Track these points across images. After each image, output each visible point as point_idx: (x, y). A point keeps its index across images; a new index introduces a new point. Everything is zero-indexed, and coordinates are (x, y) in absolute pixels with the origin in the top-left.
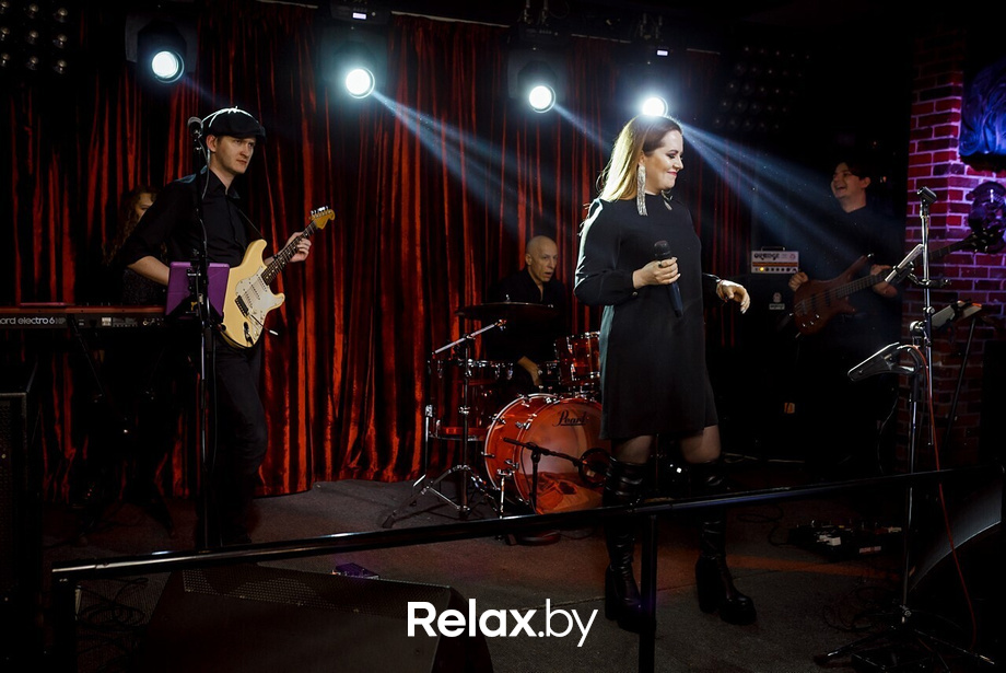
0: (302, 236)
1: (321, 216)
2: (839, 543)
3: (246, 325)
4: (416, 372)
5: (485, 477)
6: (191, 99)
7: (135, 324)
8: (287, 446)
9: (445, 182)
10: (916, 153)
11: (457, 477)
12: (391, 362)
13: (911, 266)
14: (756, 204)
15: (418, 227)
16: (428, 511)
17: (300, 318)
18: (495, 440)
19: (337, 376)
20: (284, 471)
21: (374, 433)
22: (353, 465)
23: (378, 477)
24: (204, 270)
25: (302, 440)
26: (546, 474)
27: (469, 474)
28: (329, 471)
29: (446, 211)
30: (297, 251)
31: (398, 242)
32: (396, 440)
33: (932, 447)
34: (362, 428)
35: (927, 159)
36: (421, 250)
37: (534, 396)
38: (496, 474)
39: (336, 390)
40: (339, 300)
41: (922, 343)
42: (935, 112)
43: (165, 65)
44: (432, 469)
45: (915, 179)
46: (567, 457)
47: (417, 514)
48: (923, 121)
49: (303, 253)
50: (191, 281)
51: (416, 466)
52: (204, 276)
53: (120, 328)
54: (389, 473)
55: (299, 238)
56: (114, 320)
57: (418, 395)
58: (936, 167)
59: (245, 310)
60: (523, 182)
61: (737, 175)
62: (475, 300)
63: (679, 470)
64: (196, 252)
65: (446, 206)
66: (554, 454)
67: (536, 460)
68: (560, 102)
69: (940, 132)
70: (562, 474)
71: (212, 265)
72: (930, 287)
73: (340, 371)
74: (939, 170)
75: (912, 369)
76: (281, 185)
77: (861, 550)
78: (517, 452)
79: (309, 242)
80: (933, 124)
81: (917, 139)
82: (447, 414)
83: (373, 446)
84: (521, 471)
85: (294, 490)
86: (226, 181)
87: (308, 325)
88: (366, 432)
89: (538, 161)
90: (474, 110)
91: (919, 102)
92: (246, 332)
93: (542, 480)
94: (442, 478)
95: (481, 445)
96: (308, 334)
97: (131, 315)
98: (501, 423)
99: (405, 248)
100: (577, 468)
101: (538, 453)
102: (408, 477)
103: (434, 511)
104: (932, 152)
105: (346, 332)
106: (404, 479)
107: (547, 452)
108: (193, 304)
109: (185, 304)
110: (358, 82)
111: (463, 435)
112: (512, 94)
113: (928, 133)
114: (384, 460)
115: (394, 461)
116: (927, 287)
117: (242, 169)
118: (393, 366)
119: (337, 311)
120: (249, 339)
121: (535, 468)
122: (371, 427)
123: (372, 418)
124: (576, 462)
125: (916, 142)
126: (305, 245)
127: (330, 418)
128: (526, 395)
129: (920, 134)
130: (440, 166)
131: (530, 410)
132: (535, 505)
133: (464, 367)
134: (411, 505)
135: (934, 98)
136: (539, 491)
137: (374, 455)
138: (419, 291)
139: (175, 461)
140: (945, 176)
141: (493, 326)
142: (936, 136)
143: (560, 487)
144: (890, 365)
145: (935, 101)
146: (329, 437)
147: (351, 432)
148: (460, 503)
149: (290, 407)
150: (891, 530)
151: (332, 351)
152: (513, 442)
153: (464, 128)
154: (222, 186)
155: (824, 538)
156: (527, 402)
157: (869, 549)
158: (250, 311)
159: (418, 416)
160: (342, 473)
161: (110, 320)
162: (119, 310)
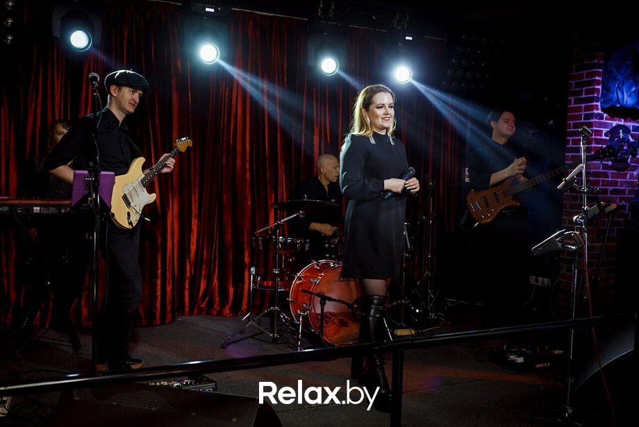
0: (170, 156)
1: (183, 143)
2: (523, 361)
3: (129, 214)
4: (245, 245)
5: (289, 314)
6: (98, 63)
7: (56, 211)
8: (159, 293)
9: (266, 121)
10: (572, 106)
11: (271, 314)
12: (229, 237)
13: (575, 179)
14: (468, 135)
15: (248, 149)
16: (252, 337)
17: (169, 208)
18: (296, 291)
19: (193, 248)
20: (157, 310)
21: (217, 285)
22: (203, 305)
23: (220, 313)
24: (97, 176)
25: (169, 289)
26: (329, 313)
27: (279, 313)
28: (187, 309)
29: (267, 140)
30: (166, 166)
31: (235, 159)
32: (231, 290)
33: (587, 299)
34: (209, 281)
35: (579, 109)
36: (250, 165)
37: (323, 261)
38: (297, 313)
39: (192, 256)
40: (195, 197)
41: (581, 230)
42: (585, 79)
43: (79, 39)
44: (255, 309)
45: (572, 122)
46: (343, 302)
47: (244, 339)
48: (577, 85)
49: (170, 167)
50: (88, 184)
51: (244, 307)
52: (97, 181)
53: (46, 214)
54: (227, 311)
55: (167, 158)
56: (42, 208)
57: (247, 260)
58: (585, 115)
59: (128, 204)
60: (317, 121)
61: (456, 117)
62: (285, 197)
63: (417, 311)
64: (91, 164)
65: (267, 136)
66: (335, 300)
67: (323, 304)
68: (341, 69)
69: (588, 92)
70: (341, 313)
71: (102, 173)
72: (587, 193)
73: (195, 244)
74: (587, 117)
75: (574, 248)
76: (157, 120)
77: (537, 366)
78: (310, 299)
79: (174, 161)
80: (584, 87)
81: (573, 96)
82: (265, 274)
83: (217, 293)
84: (313, 311)
85: (163, 322)
86: (120, 116)
87: (174, 213)
88: (212, 283)
89: (327, 108)
90: (285, 73)
91: (574, 73)
92: (129, 218)
93: (328, 317)
94: (261, 315)
95: (287, 294)
96: (174, 219)
97: (54, 206)
98: (300, 279)
99: (239, 163)
100: (350, 310)
101: (324, 299)
102: (240, 313)
103: (256, 337)
104: (583, 105)
105: (199, 218)
106: (237, 315)
107: (330, 299)
108: (89, 199)
109: (84, 199)
110: (208, 53)
111: (275, 286)
112: (310, 63)
113: (580, 93)
114: (224, 302)
115: (230, 303)
116: (585, 193)
117: (131, 110)
118: (231, 241)
119: (193, 204)
120: (130, 223)
121: (322, 309)
122: (216, 281)
123: (216, 274)
124: (350, 306)
125: (573, 98)
126: (171, 162)
127: (188, 274)
128: (317, 261)
129: (574, 94)
130: (263, 110)
131: (320, 271)
132: (322, 335)
133: (276, 243)
134: (241, 333)
135: (584, 70)
136: (324, 324)
137: (217, 299)
138: (248, 192)
139: (83, 303)
140: (591, 121)
141: (295, 215)
142: (585, 94)
143: (339, 322)
144: (560, 245)
145: (585, 72)
146: (187, 287)
147: (202, 284)
148: (272, 332)
149: (161, 267)
150: (556, 352)
151: (190, 230)
152: (308, 292)
153: (279, 85)
154: (117, 121)
155: (513, 357)
156: (318, 265)
157: (542, 365)
158: (132, 204)
159: (246, 274)
160: (196, 311)
161: (39, 208)
162: (45, 202)
